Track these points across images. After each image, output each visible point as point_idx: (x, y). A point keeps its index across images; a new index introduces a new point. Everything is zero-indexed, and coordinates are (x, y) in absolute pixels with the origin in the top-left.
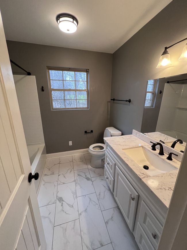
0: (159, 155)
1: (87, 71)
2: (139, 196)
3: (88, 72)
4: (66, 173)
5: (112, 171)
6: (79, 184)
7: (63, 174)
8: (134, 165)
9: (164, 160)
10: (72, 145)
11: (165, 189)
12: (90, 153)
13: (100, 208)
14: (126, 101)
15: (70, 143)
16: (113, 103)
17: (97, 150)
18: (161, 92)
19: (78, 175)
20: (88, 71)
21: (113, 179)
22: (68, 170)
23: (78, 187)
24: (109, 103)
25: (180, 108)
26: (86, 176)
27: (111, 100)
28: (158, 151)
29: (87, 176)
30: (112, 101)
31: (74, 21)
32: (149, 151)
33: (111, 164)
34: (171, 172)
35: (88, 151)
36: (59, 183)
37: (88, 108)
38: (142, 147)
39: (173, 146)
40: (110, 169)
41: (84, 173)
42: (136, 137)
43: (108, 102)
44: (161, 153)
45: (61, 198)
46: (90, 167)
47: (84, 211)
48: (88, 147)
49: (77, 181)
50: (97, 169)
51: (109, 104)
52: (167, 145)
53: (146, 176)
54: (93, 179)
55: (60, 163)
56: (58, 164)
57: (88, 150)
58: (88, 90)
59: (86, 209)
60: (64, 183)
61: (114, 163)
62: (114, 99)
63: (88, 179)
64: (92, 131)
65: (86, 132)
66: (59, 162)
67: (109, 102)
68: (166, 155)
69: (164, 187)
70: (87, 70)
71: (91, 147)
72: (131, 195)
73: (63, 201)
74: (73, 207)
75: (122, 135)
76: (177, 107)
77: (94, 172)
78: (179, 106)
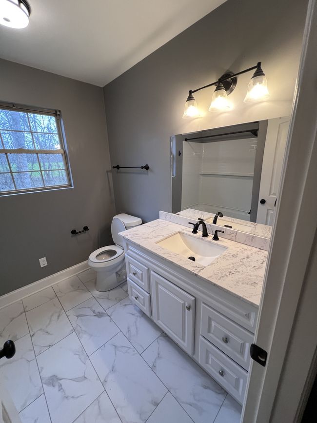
0: (204, 238)
1: (56, 114)
2: (196, 300)
3: (59, 115)
4: (49, 324)
5: (143, 284)
6: (85, 331)
7: (41, 329)
8: (181, 260)
9: (210, 242)
10: (46, 264)
11: (227, 275)
12: (91, 268)
13: (136, 352)
14: (142, 168)
15: (43, 262)
16: (118, 172)
17: (105, 258)
18: (180, 154)
19: (78, 316)
20: (58, 113)
21: (148, 295)
22: (52, 315)
23: (85, 338)
24: (109, 173)
25: (203, 175)
26: (94, 312)
27: (114, 167)
28: (200, 232)
29: (96, 311)
30: (116, 169)
31: (22, 4)
32: (190, 235)
33: (141, 272)
34: (223, 254)
35: (87, 265)
36: (37, 350)
37: (71, 186)
38: (179, 233)
39: (215, 222)
40: (140, 281)
41: (89, 308)
42: (166, 222)
43: (107, 172)
44: (205, 234)
45: (54, 376)
46: (96, 293)
47: (110, 372)
48: (87, 258)
49: (79, 328)
50: (111, 292)
51: (110, 175)
52: (209, 222)
53: (201, 268)
54: (109, 312)
55: (25, 312)
56: (22, 313)
57: (87, 263)
58: (65, 151)
59: (113, 367)
60: (50, 346)
61: (147, 268)
62: (118, 166)
63: (100, 315)
64: (86, 228)
65: (74, 232)
66: (22, 310)
67: (110, 171)
68: (211, 236)
69: (224, 273)
70: (56, 112)
71: (93, 256)
72: (184, 304)
73: (61, 380)
74: (86, 378)
75: (143, 223)
76: (201, 173)
77: (108, 299)
78: (203, 172)
